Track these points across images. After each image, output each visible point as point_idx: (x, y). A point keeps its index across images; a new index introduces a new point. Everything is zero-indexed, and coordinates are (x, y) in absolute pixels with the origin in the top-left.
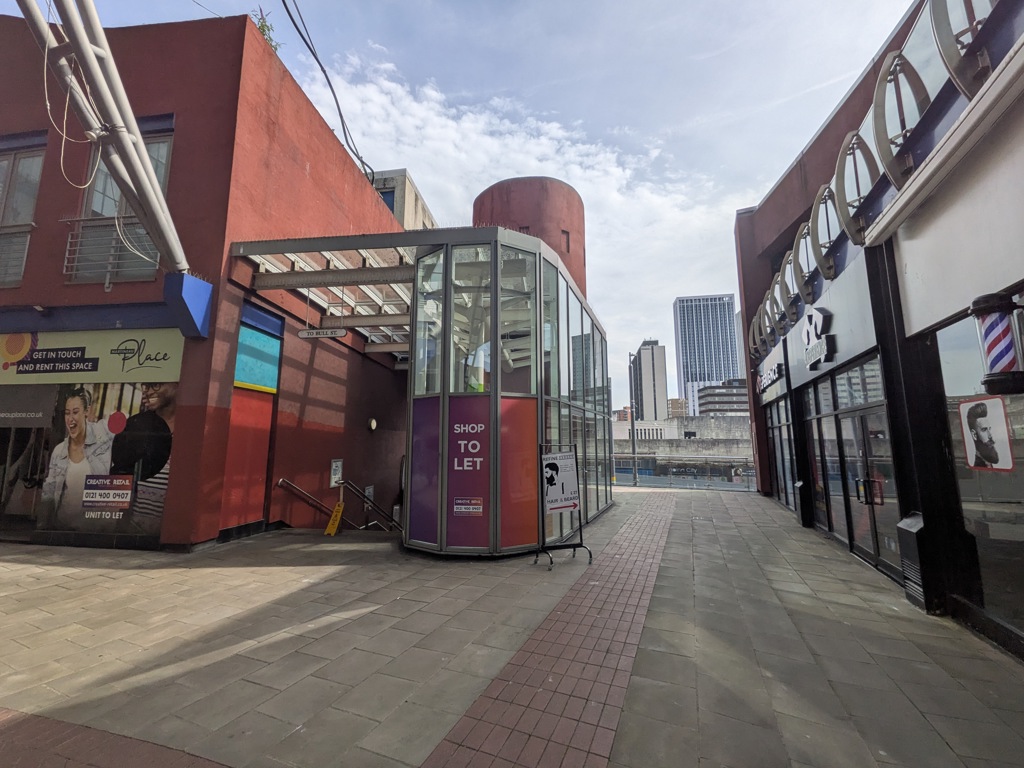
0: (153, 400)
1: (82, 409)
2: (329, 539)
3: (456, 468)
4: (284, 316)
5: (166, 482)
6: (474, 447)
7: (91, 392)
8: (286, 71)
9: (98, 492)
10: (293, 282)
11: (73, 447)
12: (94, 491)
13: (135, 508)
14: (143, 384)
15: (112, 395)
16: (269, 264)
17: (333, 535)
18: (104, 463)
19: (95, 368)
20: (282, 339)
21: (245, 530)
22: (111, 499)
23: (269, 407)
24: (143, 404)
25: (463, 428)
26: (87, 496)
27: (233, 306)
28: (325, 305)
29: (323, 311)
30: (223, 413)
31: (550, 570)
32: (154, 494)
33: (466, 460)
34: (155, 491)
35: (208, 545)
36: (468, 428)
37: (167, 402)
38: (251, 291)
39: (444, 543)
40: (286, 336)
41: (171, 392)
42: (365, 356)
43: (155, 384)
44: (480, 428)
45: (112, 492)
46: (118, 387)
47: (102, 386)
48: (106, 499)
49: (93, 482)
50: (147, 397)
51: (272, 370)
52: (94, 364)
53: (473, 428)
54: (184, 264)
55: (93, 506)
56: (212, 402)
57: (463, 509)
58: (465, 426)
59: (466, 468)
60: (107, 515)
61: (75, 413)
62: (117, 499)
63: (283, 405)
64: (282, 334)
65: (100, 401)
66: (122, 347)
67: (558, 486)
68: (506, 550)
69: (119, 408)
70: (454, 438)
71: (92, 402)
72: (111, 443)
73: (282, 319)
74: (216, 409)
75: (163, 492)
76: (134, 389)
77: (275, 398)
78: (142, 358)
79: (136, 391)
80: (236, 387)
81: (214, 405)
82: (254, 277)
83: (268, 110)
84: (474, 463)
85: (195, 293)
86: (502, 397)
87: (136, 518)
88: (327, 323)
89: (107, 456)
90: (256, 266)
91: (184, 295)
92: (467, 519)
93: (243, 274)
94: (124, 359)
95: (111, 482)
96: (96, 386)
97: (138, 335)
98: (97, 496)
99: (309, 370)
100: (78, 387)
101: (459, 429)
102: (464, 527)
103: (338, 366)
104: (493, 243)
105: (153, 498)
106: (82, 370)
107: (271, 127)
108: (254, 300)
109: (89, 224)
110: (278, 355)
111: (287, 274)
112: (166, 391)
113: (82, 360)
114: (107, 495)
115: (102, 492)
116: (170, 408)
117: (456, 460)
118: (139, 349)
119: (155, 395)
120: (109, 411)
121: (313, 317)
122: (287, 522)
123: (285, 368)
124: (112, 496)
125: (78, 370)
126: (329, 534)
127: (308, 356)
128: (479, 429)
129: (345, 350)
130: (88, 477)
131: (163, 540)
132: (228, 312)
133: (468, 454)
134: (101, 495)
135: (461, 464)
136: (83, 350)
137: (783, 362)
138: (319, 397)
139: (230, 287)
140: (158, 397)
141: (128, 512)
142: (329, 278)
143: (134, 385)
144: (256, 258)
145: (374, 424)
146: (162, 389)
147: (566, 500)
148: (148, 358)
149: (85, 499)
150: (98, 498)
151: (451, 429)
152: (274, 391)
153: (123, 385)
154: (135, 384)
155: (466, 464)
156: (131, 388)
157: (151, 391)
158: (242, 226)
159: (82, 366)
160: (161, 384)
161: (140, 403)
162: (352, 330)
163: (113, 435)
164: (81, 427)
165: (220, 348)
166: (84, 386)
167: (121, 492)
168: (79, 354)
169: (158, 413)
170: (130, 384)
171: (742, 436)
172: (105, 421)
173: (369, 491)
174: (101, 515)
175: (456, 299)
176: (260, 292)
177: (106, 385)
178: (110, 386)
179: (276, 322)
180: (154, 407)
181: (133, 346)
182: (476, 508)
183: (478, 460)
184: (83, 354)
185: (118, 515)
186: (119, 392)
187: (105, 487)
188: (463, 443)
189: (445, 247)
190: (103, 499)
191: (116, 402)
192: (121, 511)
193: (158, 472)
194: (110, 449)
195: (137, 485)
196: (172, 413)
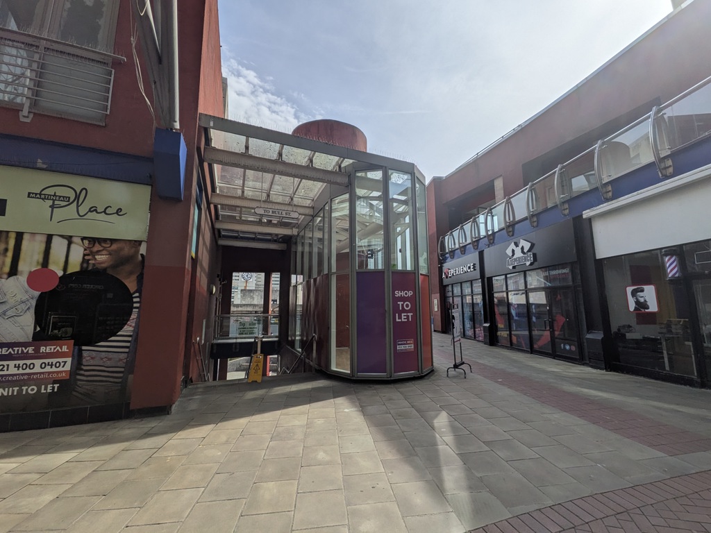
0: (101, 258)
3: (397, 320)
4: (203, 188)
6: (407, 306)
9: (12, 363)
12: (4, 363)
13: (78, 377)
14: (83, 239)
15: (32, 246)
17: (260, 381)
18: (22, 327)
20: (201, 209)
22: (37, 369)
24: (85, 261)
25: (400, 294)
27: (196, 173)
32: (110, 359)
33: (403, 314)
34: (110, 355)
36: (403, 294)
37: (122, 261)
38: (202, 162)
39: (393, 371)
40: (203, 207)
41: (127, 251)
42: (214, 230)
43: (105, 240)
44: (410, 293)
45: (38, 362)
46: (44, 239)
47: (13, 235)
48: (28, 371)
49: (2, 351)
50: (89, 253)
51: (195, 237)
53: (406, 294)
54: (177, 125)
55: (4, 381)
56: (187, 264)
57: (402, 347)
58: (401, 292)
59: (403, 320)
60: (32, 389)
62: (48, 369)
63: (198, 270)
64: (201, 204)
65: (10, 254)
66: (50, 191)
69: (45, 262)
70: (396, 300)
72: (34, 303)
73: (202, 191)
74: (187, 271)
75: (123, 356)
76: (70, 243)
77: (194, 264)
78: (83, 210)
79: (73, 246)
81: (187, 267)
82: (204, 149)
84: (408, 316)
86: (421, 274)
89: (27, 318)
92: (405, 354)
94: (52, 207)
95: (37, 350)
96: (1, 234)
97: (78, 182)
98: (10, 368)
99: (204, 239)
101: (398, 294)
102: (403, 359)
104: (413, 174)
105: (109, 363)
108: (199, 170)
110: (197, 223)
111: (242, 155)
112: (121, 249)
114: (30, 366)
115: (20, 362)
116: (127, 267)
117: (397, 315)
118: (77, 197)
119: (104, 252)
120: (30, 262)
123: (200, 236)
124: (38, 366)
127: (204, 227)
128: (410, 295)
132: (195, 179)
133: (404, 310)
134: (17, 367)
135: (400, 318)
137: (478, 263)
138: (204, 264)
140: (110, 254)
141: (65, 385)
142: (279, 167)
143: (70, 239)
146: (114, 247)
148: (93, 209)
150: (13, 371)
151: (394, 294)
152: (194, 257)
153: (49, 238)
154: (71, 237)
155: (403, 317)
156: (66, 242)
157: (97, 247)
160: (113, 241)
161: (80, 259)
163: (37, 294)
165: (192, 212)
167: (54, 361)
169: (109, 271)
170: (62, 236)
172: (22, 279)
174: (20, 391)
177: (20, 236)
178: (26, 237)
180: (104, 265)
182: (408, 346)
183: (410, 314)
185: (51, 388)
186: (43, 246)
187: (25, 356)
188: (400, 303)
189: (384, 168)
190: (21, 371)
191: (39, 257)
192: (55, 382)
193: (115, 335)
194: (32, 311)
195: (80, 351)
196: (131, 273)
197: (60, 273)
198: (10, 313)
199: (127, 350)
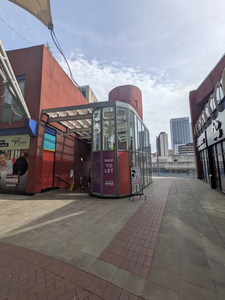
0: (23, 154)
1: (4, 157)
2: (70, 192)
3: (106, 172)
4: (56, 129)
5: (27, 176)
6: (111, 166)
7: (7, 152)
8: (55, 60)
9: (10, 179)
10: (59, 120)
11: (2, 167)
12: (9, 179)
13: (19, 183)
14: (20, 150)
15: (12, 153)
16: (52, 115)
17: (71, 191)
18: (11, 171)
19: (8, 146)
20: (56, 136)
21: (48, 190)
22: (13, 181)
23: (53, 155)
24: (20, 155)
25: (107, 160)
26: (7, 180)
27: (43, 127)
28: (67, 126)
29: (67, 128)
30: (41, 157)
31: (133, 201)
33: (108, 169)
34: (24, 179)
35: (38, 194)
36: (109, 160)
37: (26, 155)
38: (47, 123)
39: (103, 193)
40: (57, 135)
41: (27, 152)
42: (79, 140)
43: (23, 150)
44: (112, 160)
45: (13, 179)
46: (14, 151)
47: (10, 151)
48: (12, 181)
49: (8, 176)
50: (21, 153)
51: (54, 145)
52: (7, 145)
53: (110, 160)
54: (29, 116)
55: (8, 183)
56: (38, 154)
57: (108, 184)
58: (108, 160)
60: (12, 185)
61: (3, 158)
62: (14, 181)
63: (57, 155)
64: (56, 135)
65: (9, 155)
66: (14, 140)
67: (135, 177)
68: (121, 195)
69: (14, 157)
70: (105, 163)
71: (7, 155)
72: (12, 166)
73: (56, 130)
74: (39, 156)
75: (26, 179)
76: (18, 151)
77: (55, 153)
78: (19, 143)
80: (44, 150)
81: (38, 155)
82: (48, 119)
83: (50, 71)
84: (111, 170)
85: (32, 124)
86: (118, 151)
87: (20, 186)
88: (68, 131)
89: (12, 169)
90: (48, 116)
91: (29, 125)
92: (109, 187)
93: (45, 118)
94: (15, 143)
95: (13, 176)
96: (8, 151)
97: (18, 136)
98: (9, 180)
99: (64, 144)
100: (3, 151)
101: (106, 161)
102: (108, 189)
103: (71, 143)
104: (115, 106)
105: (24, 181)
106: (4, 146)
107: (51, 76)
108: (48, 125)
109: (5, 106)
110: (55, 141)
111: (57, 118)
112: (26, 152)
113: (4, 144)
114: (12, 180)
115: (11, 179)
116: (27, 156)
117: (105, 169)
118: (19, 140)
120: (12, 157)
121: (64, 129)
122: (59, 187)
123: (57, 144)
124: (13, 180)
125: (3, 147)
126: (70, 191)
127: (63, 141)
129: (73, 139)
130: (7, 175)
131: (27, 192)
132: (41, 129)
133: (109, 168)
134: (10, 180)
135: (107, 171)
136: (4, 141)
137: (205, 138)
138: (66, 152)
139: (42, 122)
141: (17, 184)
142: (68, 118)
143: (18, 150)
144: (48, 114)
145: (82, 159)
147: (138, 181)
148: (21, 143)
149: (6, 181)
150: (10, 181)
151: (104, 161)
152: (54, 151)
153: (15, 150)
155: (108, 171)
157: (22, 152)
158: (44, 105)
159: (4, 145)
160: (25, 150)
162: (75, 133)
163: (13, 163)
164: (4, 161)
165: (39, 139)
166: (5, 151)
167: (15, 179)
168: (3, 142)
169: (24, 158)
170: (17, 150)
171: (192, 161)
172: (11, 160)
173: (81, 178)
175: (104, 123)
176: (49, 123)
177: (11, 150)
178: (12, 151)
179: (54, 131)
180: (23, 156)
181: (17, 139)
182: (111, 183)
183: (112, 170)
184: (4, 142)
185: (15, 185)
186: (14, 152)
187: (11, 178)
188: (107, 165)
189: (101, 108)
190: (11, 181)
191: (13, 155)
192: (16, 184)
193: (25, 174)
194: (12, 167)
195: (19, 177)
196: (28, 158)
197: (16, 159)
198: (9, 168)
199: (27, 178)
